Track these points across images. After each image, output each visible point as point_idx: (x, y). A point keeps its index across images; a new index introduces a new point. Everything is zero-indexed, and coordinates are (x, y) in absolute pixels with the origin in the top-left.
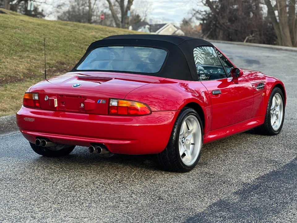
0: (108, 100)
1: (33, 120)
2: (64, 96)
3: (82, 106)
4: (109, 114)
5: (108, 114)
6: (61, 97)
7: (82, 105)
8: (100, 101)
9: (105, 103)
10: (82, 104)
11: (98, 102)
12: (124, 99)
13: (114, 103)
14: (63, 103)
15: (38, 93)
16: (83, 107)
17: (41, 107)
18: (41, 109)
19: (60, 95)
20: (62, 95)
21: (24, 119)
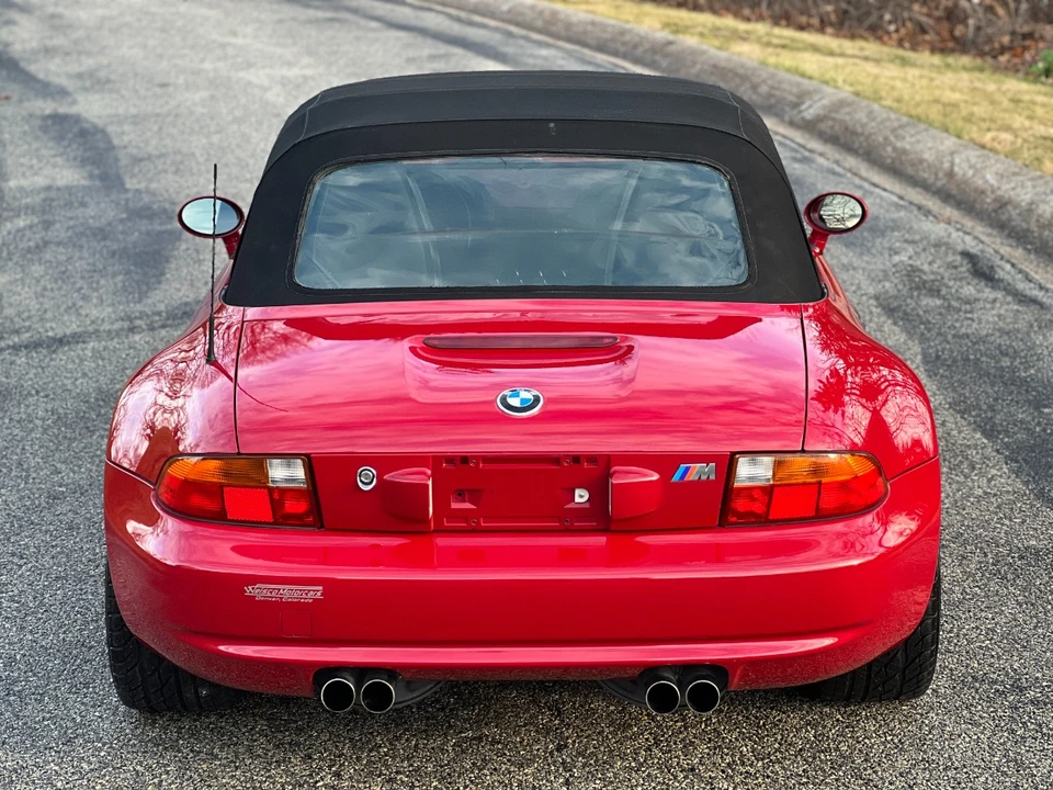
0: (728, 464)
1: (316, 592)
2: (477, 464)
3: (577, 500)
4: (723, 524)
5: (720, 525)
6: (456, 472)
7: (581, 496)
8: (687, 469)
9: (713, 477)
10: (578, 492)
11: (676, 478)
12: (803, 451)
13: (752, 472)
14: (461, 497)
15: (307, 455)
16: (587, 506)
17: (321, 521)
18: (322, 526)
19: (450, 459)
20: (465, 459)
21: (249, 590)
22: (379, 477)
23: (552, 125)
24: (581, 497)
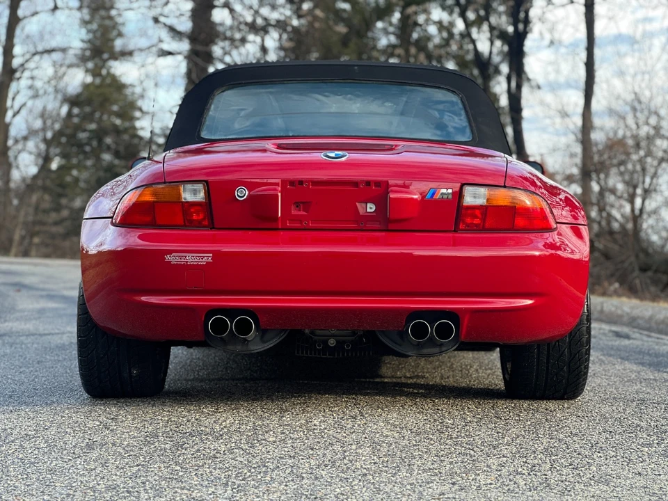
0: (459, 192)
1: (208, 258)
2: (309, 186)
3: (369, 210)
4: (457, 229)
5: (455, 229)
6: (296, 191)
9: (450, 197)
10: (369, 205)
11: (428, 196)
12: (505, 187)
13: (474, 197)
14: (297, 205)
15: (206, 181)
16: (374, 214)
17: (213, 223)
18: (214, 228)
19: (292, 182)
20: (301, 182)
21: (168, 257)
22: (249, 194)
23: (356, 68)
24: (371, 208)
